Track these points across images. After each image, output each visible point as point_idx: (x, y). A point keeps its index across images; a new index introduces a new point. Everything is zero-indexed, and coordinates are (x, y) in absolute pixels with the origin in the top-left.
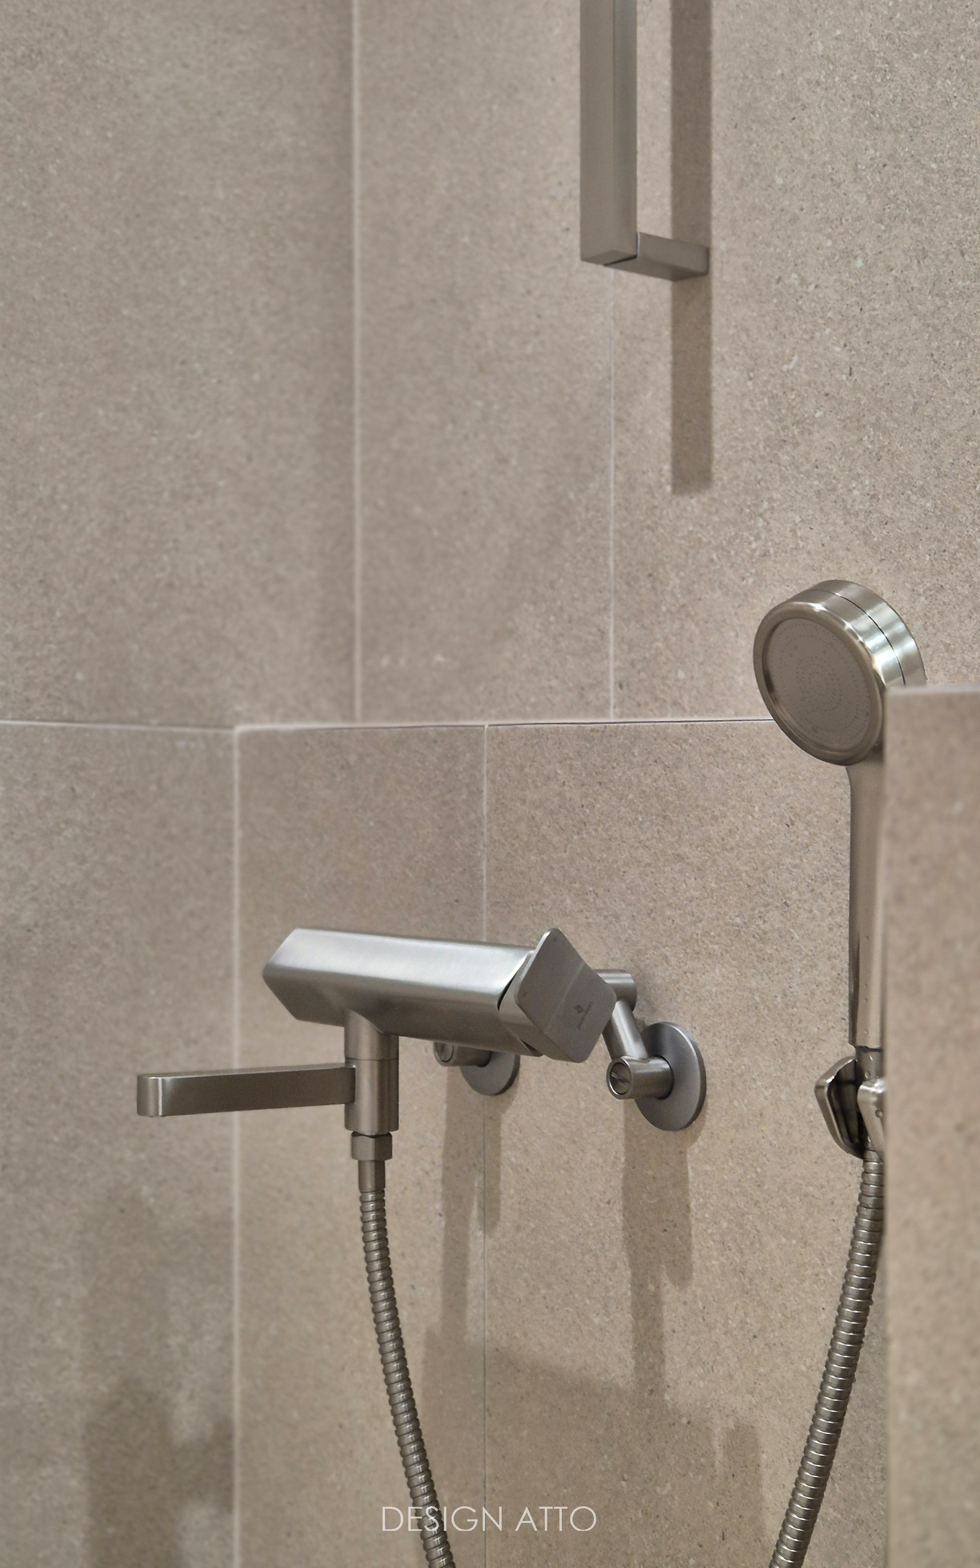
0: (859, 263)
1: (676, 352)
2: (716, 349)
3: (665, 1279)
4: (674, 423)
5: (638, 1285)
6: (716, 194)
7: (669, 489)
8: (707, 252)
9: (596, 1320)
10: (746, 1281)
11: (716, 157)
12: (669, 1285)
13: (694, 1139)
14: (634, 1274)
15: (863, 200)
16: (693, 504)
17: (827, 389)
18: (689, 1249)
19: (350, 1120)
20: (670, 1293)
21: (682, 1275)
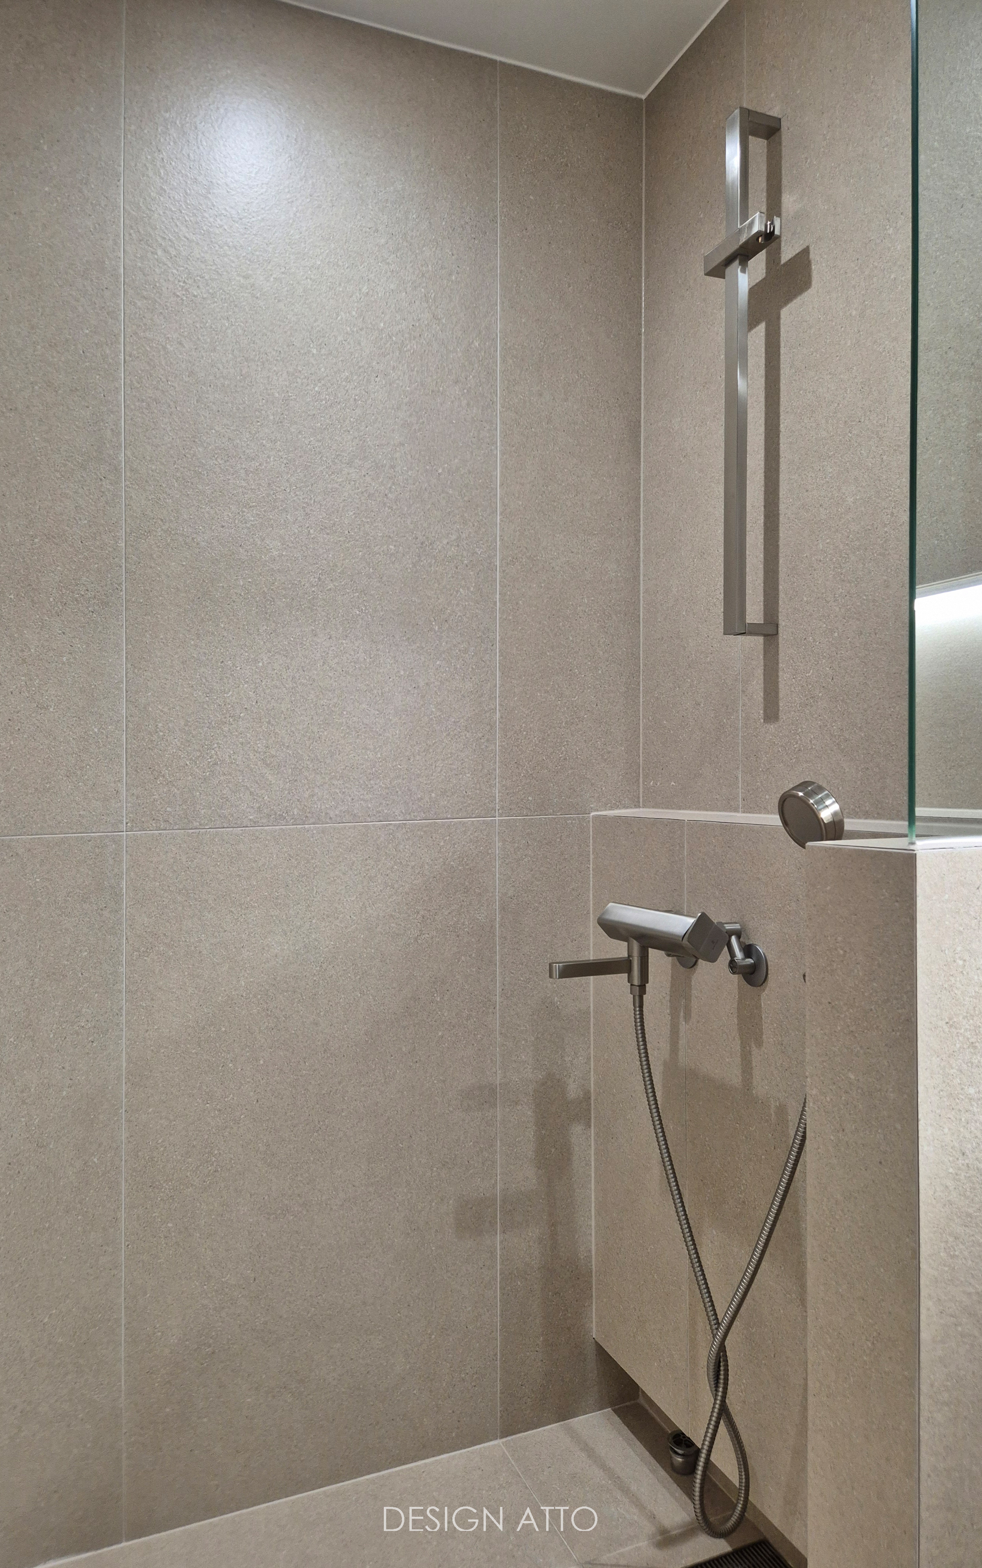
0: (836, 634)
1: (765, 666)
2: (781, 665)
3: (753, 1045)
4: (764, 695)
5: (743, 1047)
6: (780, 603)
7: (762, 721)
8: (777, 626)
9: (727, 1060)
10: (783, 1048)
11: (781, 587)
12: (755, 1048)
13: (764, 990)
14: (742, 1043)
15: (838, 609)
16: (772, 727)
17: (824, 685)
18: (762, 1034)
19: (630, 980)
20: (755, 1051)
21: (759, 1044)
